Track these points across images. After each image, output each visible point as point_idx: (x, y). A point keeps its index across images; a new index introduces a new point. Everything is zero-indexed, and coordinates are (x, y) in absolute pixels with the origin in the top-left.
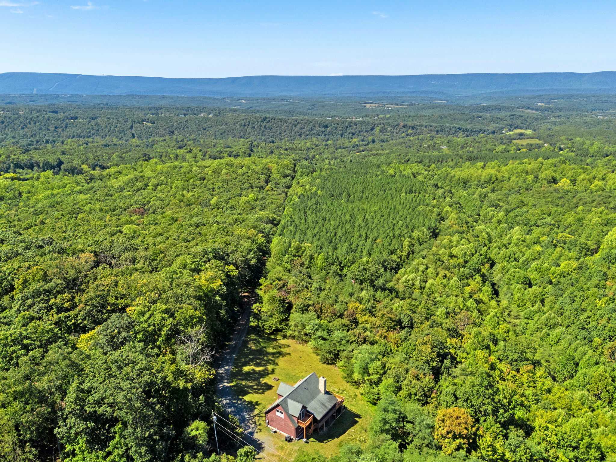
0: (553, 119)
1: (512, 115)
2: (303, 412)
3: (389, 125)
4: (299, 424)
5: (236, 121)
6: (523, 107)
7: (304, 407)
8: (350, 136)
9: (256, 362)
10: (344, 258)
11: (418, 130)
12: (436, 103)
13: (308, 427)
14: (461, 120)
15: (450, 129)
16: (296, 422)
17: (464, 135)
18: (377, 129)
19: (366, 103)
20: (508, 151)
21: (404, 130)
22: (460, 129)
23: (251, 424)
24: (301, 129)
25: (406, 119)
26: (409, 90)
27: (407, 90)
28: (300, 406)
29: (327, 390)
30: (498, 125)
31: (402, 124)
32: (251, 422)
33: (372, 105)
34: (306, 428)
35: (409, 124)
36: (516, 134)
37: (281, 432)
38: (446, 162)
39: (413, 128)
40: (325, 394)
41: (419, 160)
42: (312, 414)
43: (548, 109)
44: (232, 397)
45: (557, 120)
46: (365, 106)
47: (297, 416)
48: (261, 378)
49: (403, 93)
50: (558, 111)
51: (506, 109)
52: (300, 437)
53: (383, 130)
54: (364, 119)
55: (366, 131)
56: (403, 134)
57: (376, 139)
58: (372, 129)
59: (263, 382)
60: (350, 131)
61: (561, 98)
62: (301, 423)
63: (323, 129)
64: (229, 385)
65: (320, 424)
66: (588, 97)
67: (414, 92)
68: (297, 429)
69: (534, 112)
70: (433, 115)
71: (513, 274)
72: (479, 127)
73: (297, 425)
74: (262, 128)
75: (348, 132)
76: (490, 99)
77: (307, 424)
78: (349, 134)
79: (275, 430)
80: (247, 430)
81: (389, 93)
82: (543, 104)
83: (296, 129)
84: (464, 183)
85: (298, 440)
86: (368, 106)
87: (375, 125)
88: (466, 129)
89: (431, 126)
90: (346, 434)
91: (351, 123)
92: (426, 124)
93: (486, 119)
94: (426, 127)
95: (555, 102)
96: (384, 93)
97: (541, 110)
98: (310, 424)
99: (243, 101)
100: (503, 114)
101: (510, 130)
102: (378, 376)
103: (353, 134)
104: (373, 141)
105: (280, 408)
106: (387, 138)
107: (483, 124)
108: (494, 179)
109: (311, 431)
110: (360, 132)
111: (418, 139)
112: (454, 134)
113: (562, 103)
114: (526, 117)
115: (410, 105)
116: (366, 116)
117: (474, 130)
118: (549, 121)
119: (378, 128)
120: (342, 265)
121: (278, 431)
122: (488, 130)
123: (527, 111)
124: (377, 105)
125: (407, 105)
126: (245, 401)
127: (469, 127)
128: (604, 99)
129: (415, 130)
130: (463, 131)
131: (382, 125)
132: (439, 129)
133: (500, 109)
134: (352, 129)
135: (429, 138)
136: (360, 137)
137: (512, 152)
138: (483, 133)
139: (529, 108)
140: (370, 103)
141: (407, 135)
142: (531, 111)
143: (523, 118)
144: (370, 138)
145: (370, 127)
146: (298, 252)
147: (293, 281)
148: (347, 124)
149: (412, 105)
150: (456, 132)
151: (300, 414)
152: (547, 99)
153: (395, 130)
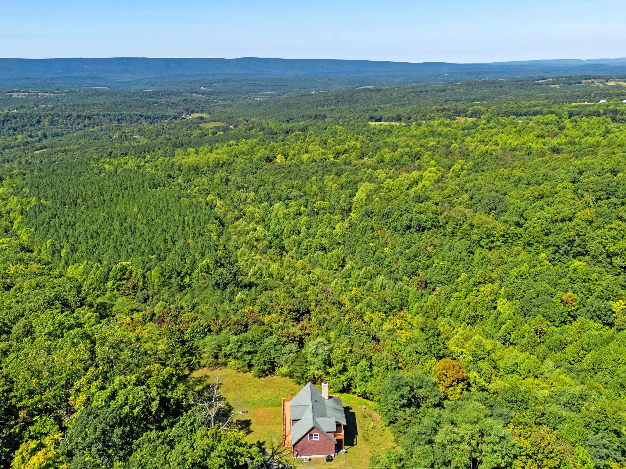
0: (221, 102)
1: (185, 100)
3: (60, 116)
6: (190, 92)
8: (12, 132)
11: (96, 121)
12: (97, 90)
14: (137, 107)
15: (131, 117)
16: (333, 436)
17: (148, 123)
18: (46, 122)
19: (10, 92)
20: (206, 135)
21: (79, 120)
22: (142, 116)
25: (75, 108)
26: (58, 76)
27: (56, 76)
31: (75, 114)
33: (20, 94)
35: (84, 114)
36: (196, 118)
37: (316, 456)
38: (154, 151)
39: (89, 118)
40: (329, 399)
41: (123, 152)
42: (339, 422)
43: (212, 93)
45: (224, 102)
46: (11, 96)
47: (335, 430)
49: (53, 78)
50: (221, 95)
53: (52, 123)
54: (21, 111)
55: (31, 125)
56: (79, 126)
57: (47, 133)
58: (39, 122)
60: (9, 126)
61: (218, 82)
62: (337, 435)
66: (239, 81)
67: (66, 77)
68: (336, 444)
69: (201, 96)
70: (105, 103)
71: (309, 244)
72: (159, 113)
75: (6, 128)
76: (154, 85)
77: (343, 434)
78: (9, 129)
79: (308, 457)
81: (35, 79)
82: (205, 89)
84: (195, 170)
85: (337, 454)
86: (15, 95)
87: (40, 117)
88: (148, 116)
89: (109, 115)
90: (358, 427)
91: (7, 116)
92: (103, 113)
93: (163, 104)
94: (104, 116)
95: (215, 86)
96: (28, 79)
97: (207, 94)
100: (174, 99)
101: (188, 114)
103: (15, 130)
104: (45, 136)
105: (313, 432)
106: (62, 131)
107: (160, 110)
110: (23, 126)
111: (102, 130)
112: (136, 122)
113: (221, 87)
114: (198, 101)
115: (69, 92)
116: (21, 107)
117: (156, 116)
118: (219, 104)
119: (46, 120)
121: (311, 457)
122: (169, 116)
123: (195, 95)
124: (27, 94)
125: (66, 93)
127: (149, 114)
128: (253, 82)
129: (92, 120)
130: (146, 118)
131: (51, 117)
132: (120, 117)
133: (169, 94)
134: (11, 124)
135: (115, 129)
136: (24, 132)
137: (210, 135)
138: (166, 119)
139: (195, 92)
140: (17, 92)
141: (85, 126)
142: (198, 95)
143: (195, 102)
144: (40, 133)
145: (35, 120)
146: (124, 274)
147: (161, 306)
149: (72, 92)
150: (138, 120)
152: (207, 84)
153: (69, 122)
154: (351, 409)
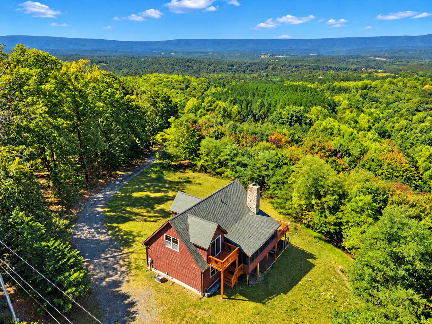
1: (368, 60)
2: (218, 241)
3: (279, 65)
4: (211, 265)
5: (167, 62)
6: (374, 57)
7: (220, 230)
8: (251, 72)
9: (154, 188)
10: (258, 111)
11: (300, 69)
13: (230, 271)
15: (323, 68)
16: (205, 258)
17: (334, 72)
21: (290, 68)
22: (330, 67)
23: (121, 266)
24: (214, 67)
28: (212, 228)
29: (261, 208)
30: (358, 66)
31: (288, 64)
32: (121, 262)
33: (265, 56)
34: (224, 271)
35: (293, 64)
37: (175, 280)
39: (296, 67)
40: (257, 214)
42: (237, 245)
44: (101, 225)
45: (401, 63)
47: (207, 247)
48: (156, 204)
49: (287, 49)
50: (400, 59)
51: (362, 57)
52: (213, 290)
53: (274, 69)
55: (262, 69)
56: (289, 70)
57: (269, 74)
58: (266, 68)
59: (158, 208)
60: (251, 69)
62: (214, 261)
63: (230, 68)
64: (102, 210)
65: (252, 267)
66: (421, 51)
67: (294, 49)
68: (205, 275)
72: (344, 67)
73: (206, 267)
74: (187, 67)
75: (249, 70)
77: (228, 265)
78: (250, 71)
79: (163, 275)
80: (111, 276)
82: (388, 55)
83: (211, 67)
85: (209, 296)
86: (262, 56)
87: (268, 65)
90: (298, 285)
91: (250, 64)
93: (349, 62)
95: (397, 54)
98: (233, 265)
99: (173, 54)
102: (336, 197)
103: (252, 71)
104: (267, 76)
105: (171, 233)
106: (277, 74)
107: (347, 65)
108: (369, 86)
109: (234, 279)
110: (257, 70)
111: (300, 73)
113: (402, 54)
114: (378, 61)
116: (261, 61)
117: (342, 68)
119: (271, 67)
120: (256, 118)
121: (169, 278)
122: (352, 69)
123: (377, 58)
124: (269, 56)
125: (291, 56)
126: (120, 230)
127: (336, 67)
130: (333, 69)
131: (274, 66)
135: (308, 73)
136: (257, 73)
141: (292, 72)
142: (380, 58)
143: (376, 62)
144: (265, 74)
145: (264, 67)
148: (248, 64)
149: (294, 55)
150: (327, 70)
151: (213, 244)
152: (391, 53)
153: (283, 69)
154: (315, 259)
